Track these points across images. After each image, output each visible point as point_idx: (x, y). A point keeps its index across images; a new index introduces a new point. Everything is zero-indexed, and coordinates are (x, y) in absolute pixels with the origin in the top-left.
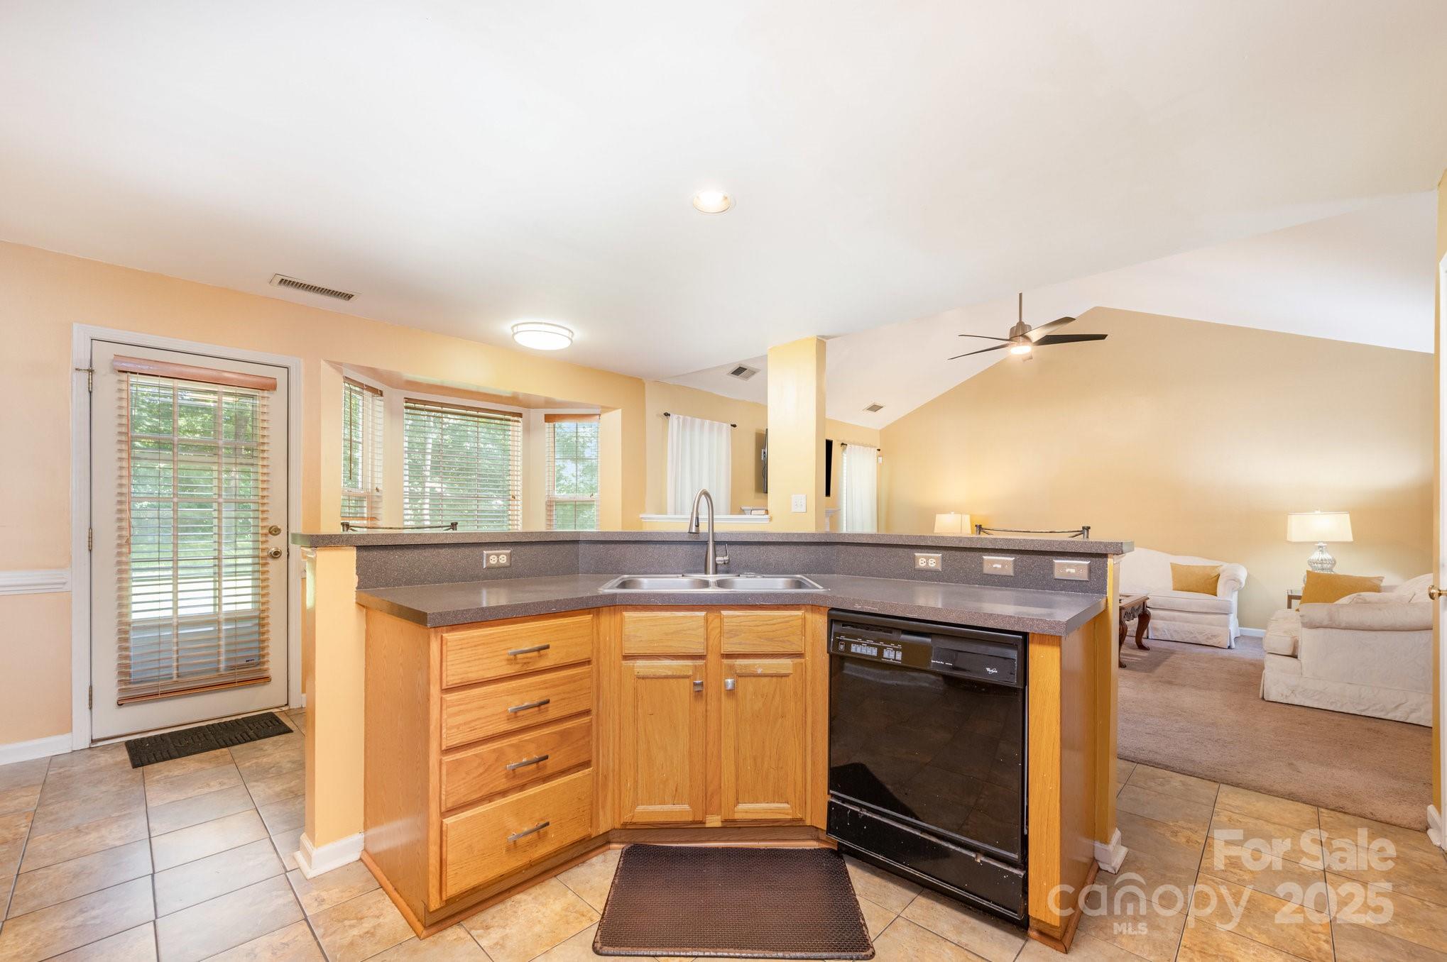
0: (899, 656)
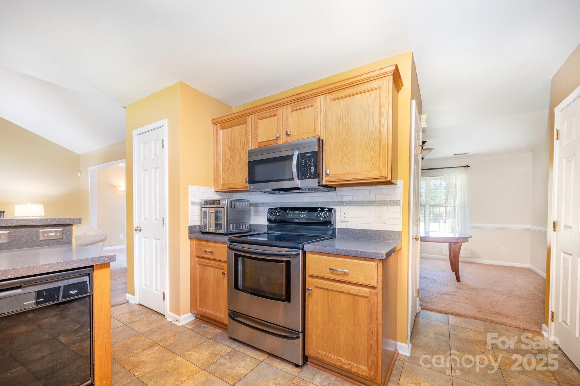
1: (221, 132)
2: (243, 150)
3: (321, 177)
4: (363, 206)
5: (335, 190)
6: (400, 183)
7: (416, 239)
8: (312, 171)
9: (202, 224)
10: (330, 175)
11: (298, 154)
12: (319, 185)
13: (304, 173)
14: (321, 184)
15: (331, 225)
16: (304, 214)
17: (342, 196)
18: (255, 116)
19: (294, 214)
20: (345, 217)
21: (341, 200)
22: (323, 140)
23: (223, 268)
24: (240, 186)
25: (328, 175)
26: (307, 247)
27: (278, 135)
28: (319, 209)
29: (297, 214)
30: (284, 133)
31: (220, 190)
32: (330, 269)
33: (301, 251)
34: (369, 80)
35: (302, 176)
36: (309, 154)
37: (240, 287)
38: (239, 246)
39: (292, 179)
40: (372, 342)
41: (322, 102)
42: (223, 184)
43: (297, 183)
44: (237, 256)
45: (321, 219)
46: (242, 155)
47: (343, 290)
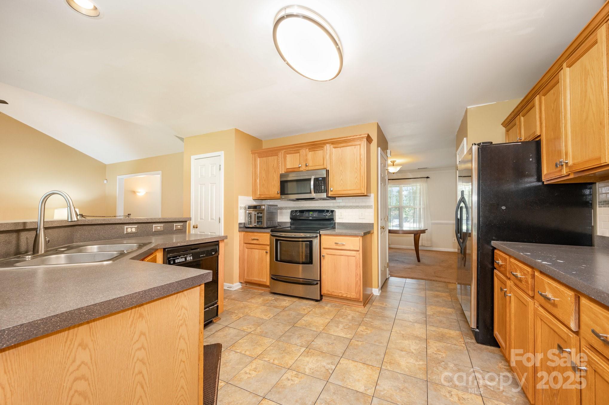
0: (191, 258)
1: (258, 160)
2: (276, 173)
3: (328, 192)
4: (352, 209)
5: (335, 199)
6: (372, 195)
7: (383, 228)
8: (323, 188)
9: (247, 221)
10: (333, 191)
11: (314, 178)
12: (327, 197)
13: (318, 190)
14: (328, 196)
15: (333, 221)
16: (315, 214)
17: (339, 202)
18: (284, 151)
19: (309, 214)
20: (341, 216)
21: (338, 205)
22: (328, 170)
23: (265, 249)
24: (273, 196)
25: (331, 191)
26: (322, 232)
27: (300, 166)
28: (326, 211)
29: (311, 214)
30: (304, 164)
31: (257, 199)
32: (335, 243)
33: (318, 234)
34: (354, 140)
35: (316, 191)
36: (321, 179)
37: (279, 259)
38: (278, 234)
39: (311, 193)
40: (358, 279)
41: (328, 148)
42: (260, 195)
43: (313, 195)
44: (277, 241)
45: (327, 217)
46: (274, 176)
47: (342, 254)
